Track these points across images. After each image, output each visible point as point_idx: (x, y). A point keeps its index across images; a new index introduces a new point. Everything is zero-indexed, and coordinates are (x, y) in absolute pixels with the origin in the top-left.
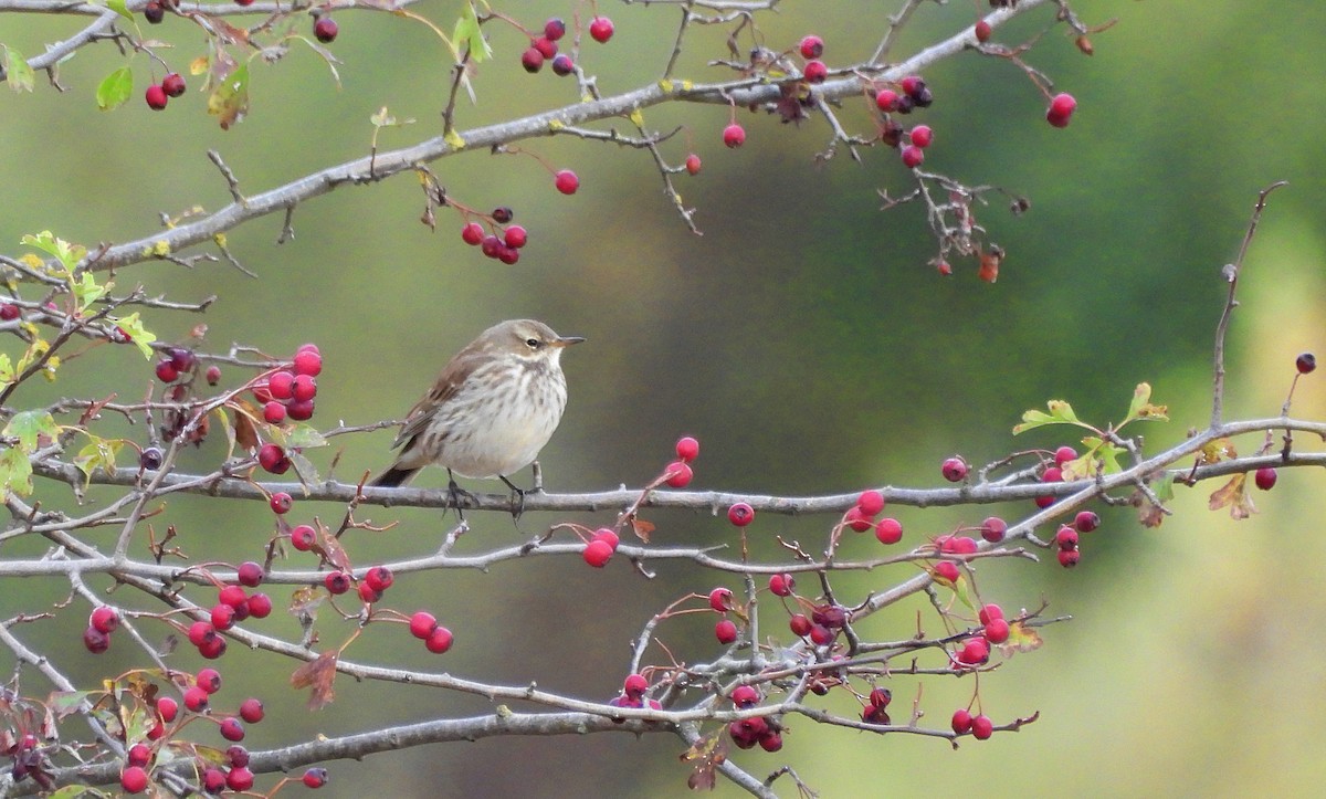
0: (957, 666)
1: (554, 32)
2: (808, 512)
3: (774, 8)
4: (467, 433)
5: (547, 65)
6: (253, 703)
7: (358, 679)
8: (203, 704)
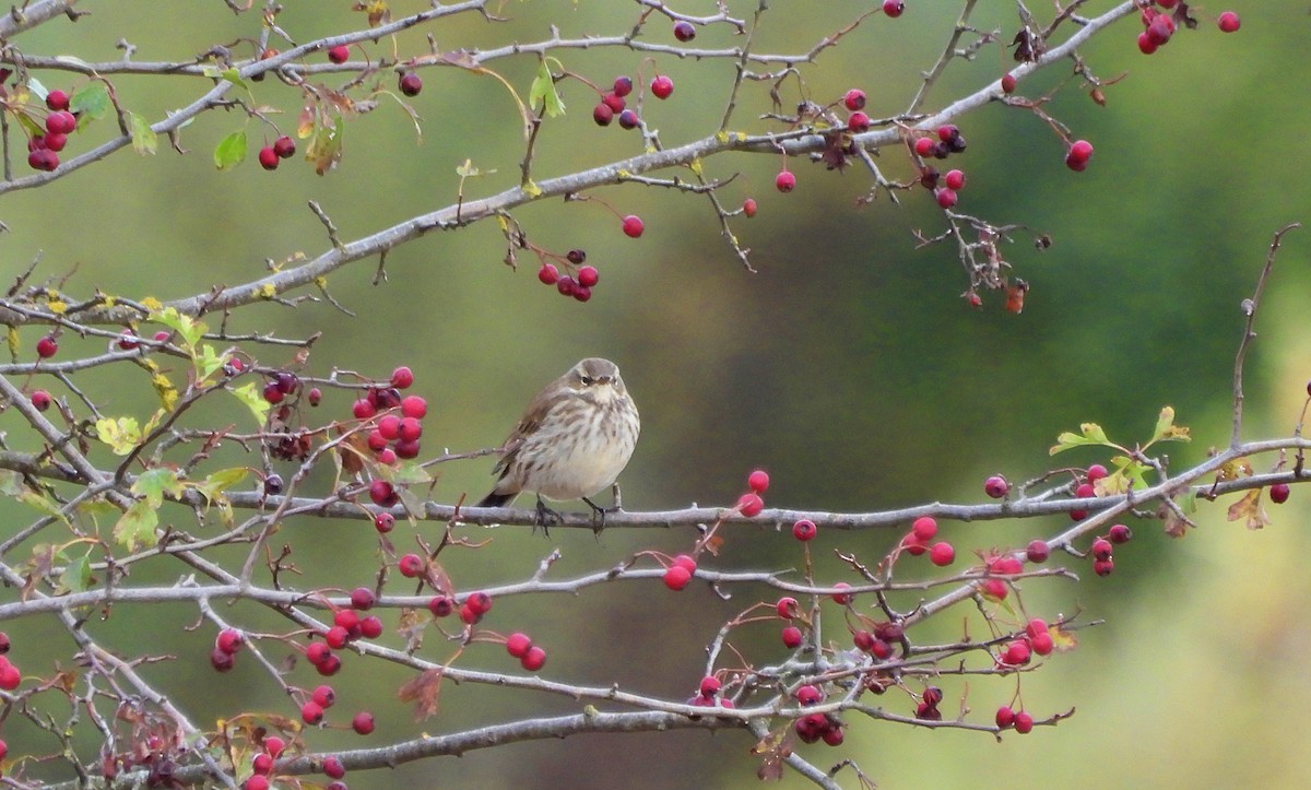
0: (1001, 667)
1: (622, 89)
2: (863, 527)
3: (814, 60)
4: (549, 461)
5: (616, 118)
6: (365, 716)
7: (457, 683)
8: (318, 718)
